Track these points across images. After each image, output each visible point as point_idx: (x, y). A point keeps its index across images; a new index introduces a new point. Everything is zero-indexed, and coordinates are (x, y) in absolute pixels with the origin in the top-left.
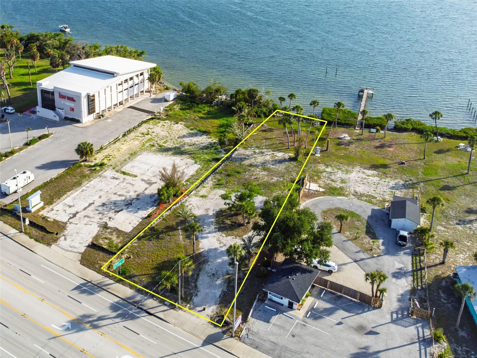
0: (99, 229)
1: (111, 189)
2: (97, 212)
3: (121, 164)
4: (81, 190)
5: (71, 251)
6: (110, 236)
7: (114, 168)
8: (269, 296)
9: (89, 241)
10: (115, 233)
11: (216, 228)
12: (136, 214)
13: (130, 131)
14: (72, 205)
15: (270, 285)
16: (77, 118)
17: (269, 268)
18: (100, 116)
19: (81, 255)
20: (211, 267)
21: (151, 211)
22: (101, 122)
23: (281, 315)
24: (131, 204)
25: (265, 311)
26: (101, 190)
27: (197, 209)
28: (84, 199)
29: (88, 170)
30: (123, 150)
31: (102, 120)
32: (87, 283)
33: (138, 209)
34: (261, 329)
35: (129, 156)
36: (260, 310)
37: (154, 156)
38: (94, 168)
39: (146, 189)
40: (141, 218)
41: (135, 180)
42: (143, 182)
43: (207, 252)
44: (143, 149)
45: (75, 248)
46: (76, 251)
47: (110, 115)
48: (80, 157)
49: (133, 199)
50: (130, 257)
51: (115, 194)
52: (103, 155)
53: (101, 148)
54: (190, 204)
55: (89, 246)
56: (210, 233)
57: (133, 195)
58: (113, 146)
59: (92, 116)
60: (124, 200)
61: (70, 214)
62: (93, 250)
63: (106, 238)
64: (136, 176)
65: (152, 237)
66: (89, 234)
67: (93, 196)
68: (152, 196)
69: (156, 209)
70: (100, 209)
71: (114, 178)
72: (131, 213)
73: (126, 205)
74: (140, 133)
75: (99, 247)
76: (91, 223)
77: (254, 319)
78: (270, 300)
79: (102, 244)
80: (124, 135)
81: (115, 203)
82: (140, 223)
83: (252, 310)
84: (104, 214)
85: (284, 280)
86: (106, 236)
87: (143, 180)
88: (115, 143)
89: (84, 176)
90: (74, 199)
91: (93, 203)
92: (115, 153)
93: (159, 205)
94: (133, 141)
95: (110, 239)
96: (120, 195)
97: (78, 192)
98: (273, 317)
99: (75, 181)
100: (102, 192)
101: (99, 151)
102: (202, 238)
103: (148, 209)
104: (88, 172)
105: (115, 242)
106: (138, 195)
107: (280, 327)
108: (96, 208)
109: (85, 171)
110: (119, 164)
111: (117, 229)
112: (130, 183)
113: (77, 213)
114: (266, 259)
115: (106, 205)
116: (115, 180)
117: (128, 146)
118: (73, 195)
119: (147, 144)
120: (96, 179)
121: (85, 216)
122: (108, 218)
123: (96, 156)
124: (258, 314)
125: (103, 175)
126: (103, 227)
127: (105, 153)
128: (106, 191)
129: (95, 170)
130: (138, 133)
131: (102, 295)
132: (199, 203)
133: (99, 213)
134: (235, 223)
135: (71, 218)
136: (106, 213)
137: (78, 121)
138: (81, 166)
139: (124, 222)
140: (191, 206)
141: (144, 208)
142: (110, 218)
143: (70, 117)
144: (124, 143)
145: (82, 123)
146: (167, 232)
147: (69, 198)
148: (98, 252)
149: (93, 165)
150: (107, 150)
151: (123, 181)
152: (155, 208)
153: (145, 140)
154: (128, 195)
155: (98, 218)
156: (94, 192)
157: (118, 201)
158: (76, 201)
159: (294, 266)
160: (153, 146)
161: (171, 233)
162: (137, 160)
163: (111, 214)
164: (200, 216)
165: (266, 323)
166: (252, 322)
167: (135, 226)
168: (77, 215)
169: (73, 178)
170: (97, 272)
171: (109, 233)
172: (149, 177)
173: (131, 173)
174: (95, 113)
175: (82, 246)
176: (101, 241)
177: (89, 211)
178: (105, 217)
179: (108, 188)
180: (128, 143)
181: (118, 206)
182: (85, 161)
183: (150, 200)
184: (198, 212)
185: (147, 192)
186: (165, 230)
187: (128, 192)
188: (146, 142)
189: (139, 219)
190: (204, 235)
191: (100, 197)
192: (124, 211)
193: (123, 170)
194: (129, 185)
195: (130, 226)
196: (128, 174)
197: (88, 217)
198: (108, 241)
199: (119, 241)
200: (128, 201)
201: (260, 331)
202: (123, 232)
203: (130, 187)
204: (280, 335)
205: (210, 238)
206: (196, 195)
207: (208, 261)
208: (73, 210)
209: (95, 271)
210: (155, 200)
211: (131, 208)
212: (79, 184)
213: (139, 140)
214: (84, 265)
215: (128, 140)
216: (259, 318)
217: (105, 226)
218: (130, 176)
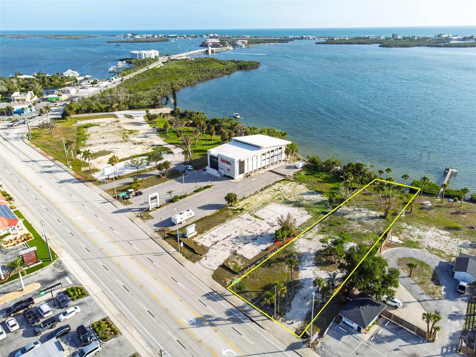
0: (230, 254)
1: (244, 227)
2: (232, 242)
3: (256, 209)
4: (224, 226)
5: (208, 268)
6: (237, 261)
7: (250, 213)
8: (343, 319)
9: (221, 262)
10: (241, 258)
11: (314, 263)
12: (258, 247)
13: (266, 187)
14: (216, 236)
15: (344, 312)
16: (232, 176)
17: (348, 298)
18: (248, 176)
19: (214, 272)
20: (304, 292)
21: (269, 246)
22: (248, 180)
23: (351, 335)
24: (256, 239)
25: (338, 331)
26: (238, 227)
27: (303, 248)
28: (224, 232)
29: (232, 213)
30: (259, 201)
31: (249, 179)
32: (213, 293)
33: (260, 243)
34: (332, 344)
35: (261, 205)
36: (334, 330)
37: (280, 206)
38: (236, 211)
39: (269, 229)
40: (261, 250)
41: (262, 222)
42: (268, 224)
43: (304, 280)
44: (273, 200)
45: (211, 266)
46: (211, 268)
47: (255, 175)
48: (228, 203)
49: (258, 236)
50: (247, 278)
51: (247, 231)
52: (244, 202)
53: (244, 198)
54: (299, 244)
55: (220, 266)
56: (308, 266)
57: (259, 232)
58: (252, 197)
59: (242, 176)
60: (252, 236)
61: (213, 242)
62: (223, 269)
63: (233, 262)
64: (264, 220)
65: (266, 264)
66: (223, 257)
67: (231, 231)
68: (272, 235)
69: (273, 245)
70: (234, 240)
71: (248, 219)
72: (255, 246)
73: (252, 240)
74: (273, 190)
75: (227, 267)
76: (225, 250)
77: (328, 336)
78: (344, 323)
79: (230, 266)
80: (262, 190)
81: (245, 238)
82: (260, 253)
83: (328, 329)
84: (236, 244)
85: (356, 309)
86: (234, 260)
87: (268, 223)
88: (254, 195)
89: (228, 217)
90: (218, 231)
91: (230, 236)
92: (253, 202)
93: (275, 242)
94: (267, 194)
95: (236, 263)
96: (250, 232)
97: (222, 227)
98: (344, 336)
99: (222, 219)
100: (238, 229)
101: (241, 200)
102: (302, 269)
103: (267, 244)
104: (231, 214)
105: (239, 265)
106: (262, 233)
107: (348, 345)
108: (231, 240)
109: (230, 212)
110: (253, 210)
111: (243, 256)
112: (259, 224)
113: (218, 241)
114: (346, 291)
115: (238, 238)
116: (248, 221)
117: (263, 198)
118: (218, 229)
119: (276, 198)
120: (236, 219)
121: (222, 245)
122: (238, 247)
123: (239, 203)
124: (332, 332)
125: (241, 216)
126: (233, 254)
127: (246, 201)
128: (241, 228)
129: (236, 212)
130: (271, 189)
131: (222, 303)
132: (305, 244)
133: (233, 243)
134: (329, 261)
135: (213, 245)
136: (237, 244)
137: (232, 178)
138: (227, 209)
139: (248, 251)
140: (299, 245)
141: (265, 243)
142: (239, 248)
143: (228, 175)
144: (260, 195)
145: (235, 179)
146: (277, 262)
147: (214, 231)
148: (226, 271)
149: (236, 209)
150: (248, 199)
151: (254, 222)
152: (272, 243)
153: (276, 195)
154: (255, 232)
155: (231, 246)
156: (232, 228)
157: (247, 236)
158: (219, 233)
159: (366, 299)
160: (280, 199)
161: (280, 264)
162: (267, 208)
163: (241, 245)
164: (304, 253)
165: (337, 340)
166: (326, 338)
167: (255, 255)
168: (218, 243)
169: (221, 217)
170: (222, 285)
171: (236, 258)
172: (272, 221)
173: (261, 217)
174: (244, 174)
175: (216, 266)
176: (230, 264)
177: (226, 242)
178: (236, 246)
179: (242, 226)
180: (263, 196)
181: (247, 240)
182: (231, 206)
183: (270, 238)
184: (303, 250)
185: (269, 232)
186: (276, 261)
187: (256, 231)
188: (276, 196)
189: (259, 250)
190: (304, 268)
191: (236, 232)
192: (250, 243)
193: (256, 214)
194: (257, 225)
195: (253, 255)
196: (259, 218)
197: (225, 245)
198: (234, 264)
199: (242, 265)
200: (254, 237)
201: (332, 346)
202: (246, 258)
203: (258, 227)
204: (347, 352)
205: (308, 270)
206: (304, 237)
207: (303, 287)
208: (215, 240)
209: (221, 284)
210: (274, 238)
211: (255, 242)
212: (223, 221)
213: (271, 194)
214: (214, 279)
215: (264, 194)
216: (333, 336)
217: (235, 253)
218: (260, 219)
